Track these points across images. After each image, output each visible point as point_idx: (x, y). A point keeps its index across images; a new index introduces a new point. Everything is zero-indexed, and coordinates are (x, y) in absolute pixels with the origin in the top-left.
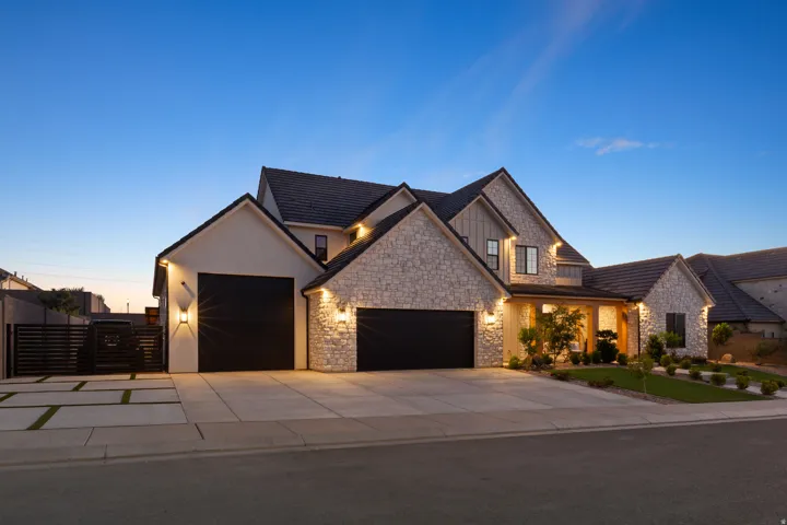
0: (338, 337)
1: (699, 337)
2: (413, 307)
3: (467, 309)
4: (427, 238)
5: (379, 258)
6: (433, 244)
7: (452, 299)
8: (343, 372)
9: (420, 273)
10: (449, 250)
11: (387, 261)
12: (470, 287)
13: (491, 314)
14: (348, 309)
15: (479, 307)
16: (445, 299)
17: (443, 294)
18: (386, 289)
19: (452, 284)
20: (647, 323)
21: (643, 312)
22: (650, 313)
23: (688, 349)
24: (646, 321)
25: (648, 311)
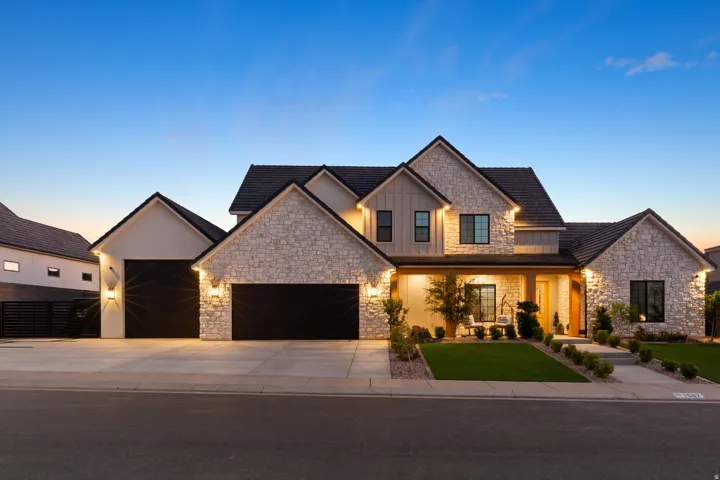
0: (212, 309)
1: (689, 310)
2: (287, 282)
3: (347, 282)
4: (302, 217)
5: (252, 238)
6: (308, 221)
7: (329, 272)
8: (217, 340)
9: (294, 250)
10: (326, 225)
11: (261, 240)
12: (350, 261)
13: (374, 286)
14: (221, 285)
15: (361, 280)
16: (321, 273)
17: (320, 268)
18: (259, 267)
19: (329, 258)
20: (598, 293)
21: (591, 280)
22: (603, 281)
23: (669, 324)
24: (596, 291)
25: (600, 279)
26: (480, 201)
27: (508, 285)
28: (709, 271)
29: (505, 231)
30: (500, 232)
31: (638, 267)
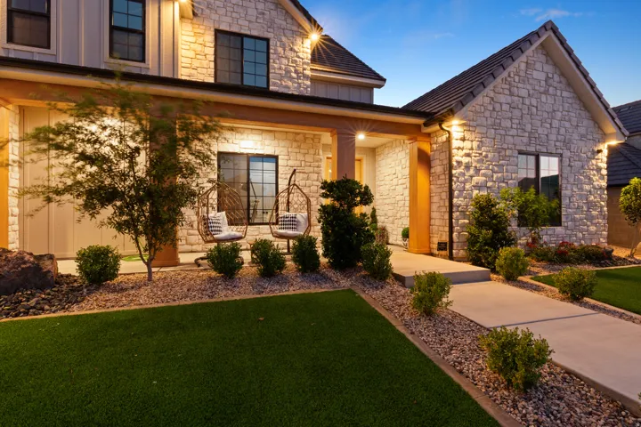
20: (472, 172)
21: (460, 144)
22: (479, 148)
23: (567, 228)
24: (468, 167)
25: (475, 144)
26: (252, 12)
27: (300, 157)
28: (614, 143)
29: (296, 72)
30: (288, 72)
31: (528, 127)
